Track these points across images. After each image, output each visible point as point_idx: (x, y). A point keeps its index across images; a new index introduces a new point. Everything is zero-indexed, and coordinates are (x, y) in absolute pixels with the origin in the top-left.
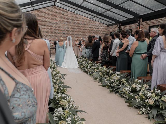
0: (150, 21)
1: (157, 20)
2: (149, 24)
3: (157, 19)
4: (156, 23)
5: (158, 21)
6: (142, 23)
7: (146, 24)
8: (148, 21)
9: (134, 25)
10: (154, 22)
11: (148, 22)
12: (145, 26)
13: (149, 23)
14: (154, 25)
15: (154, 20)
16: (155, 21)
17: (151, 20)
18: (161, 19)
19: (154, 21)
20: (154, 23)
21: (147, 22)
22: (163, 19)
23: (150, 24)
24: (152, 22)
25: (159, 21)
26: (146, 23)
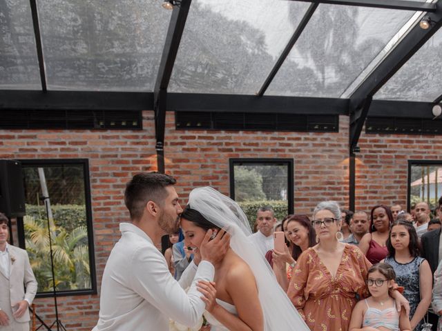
0: (233, 135)
1: (273, 138)
2: (231, 150)
3: (276, 134)
4: (273, 150)
5: (281, 145)
6: (179, 134)
7: (205, 147)
8: (223, 134)
9: (107, 137)
10: (257, 144)
11: (218, 138)
12: (199, 152)
13: (227, 144)
14: (260, 155)
15: (259, 134)
16: (266, 138)
17: (241, 133)
18: (294, 135)
19: (258, 138)
20: (259, 148)
21: (212, 138)
22: (306, 139)
23: (233, 147)
24: (247, 142)
25: (286, 141)
26: (204, 141)
